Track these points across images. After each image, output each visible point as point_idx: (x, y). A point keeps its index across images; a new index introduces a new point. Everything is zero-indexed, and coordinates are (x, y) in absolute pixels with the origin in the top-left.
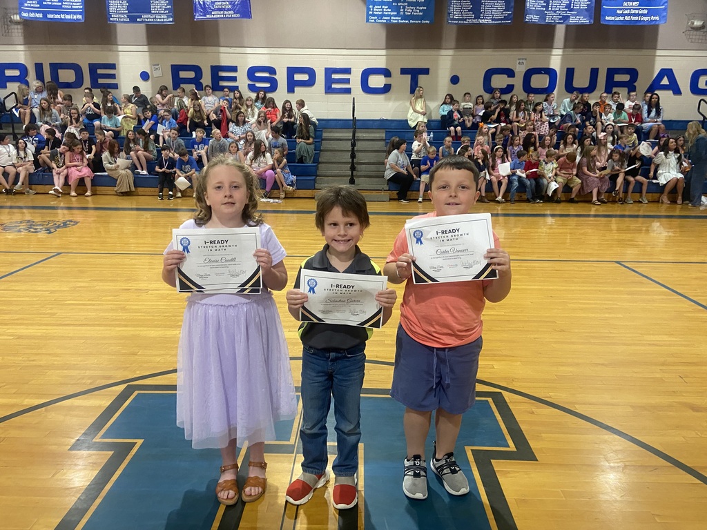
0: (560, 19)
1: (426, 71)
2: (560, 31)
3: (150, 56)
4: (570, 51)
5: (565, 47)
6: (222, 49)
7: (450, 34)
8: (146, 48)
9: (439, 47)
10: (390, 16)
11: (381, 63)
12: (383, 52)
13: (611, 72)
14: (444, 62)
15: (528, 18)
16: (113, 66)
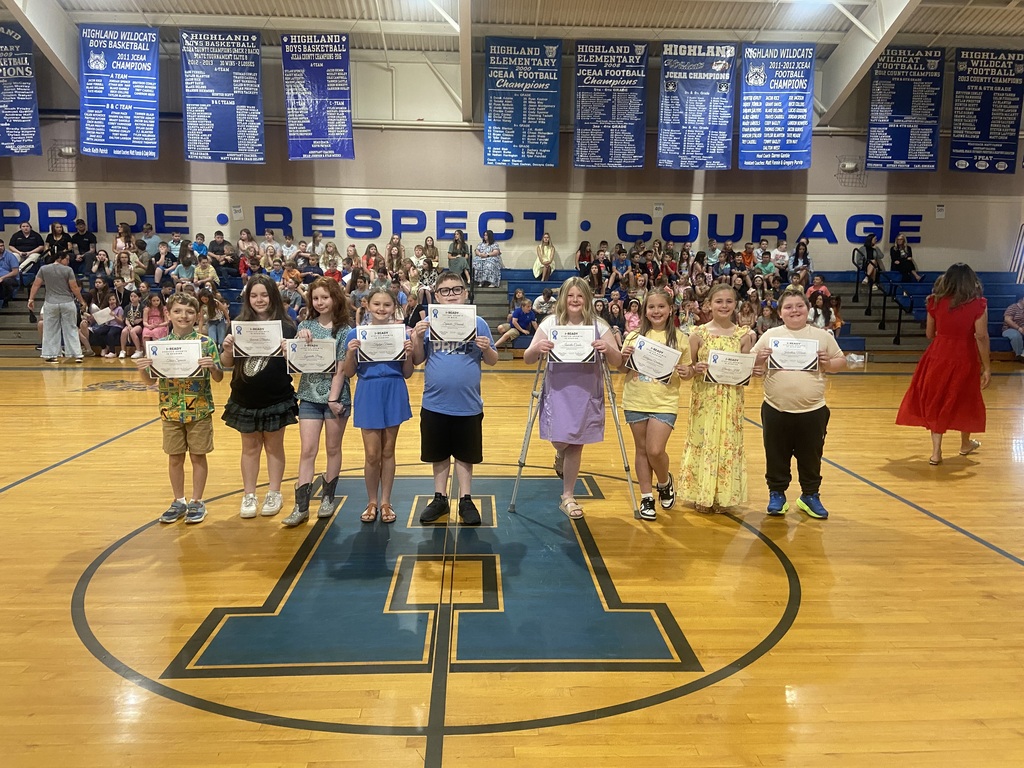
0: (695, 164)
1: (553, 216)
2: (699, 176)
3: (230, 197)
4: (711, 196)
5: (706, 191)
6: (317, 190)
7: (578, 177)
8: (225, 188)
9: (567, 190)
10: (510, 158)
11: (501, 206)
12: (504, 195)
13: (758, 219)
14: (573, 206)
15: (661, 163)
16: (184, 208)
